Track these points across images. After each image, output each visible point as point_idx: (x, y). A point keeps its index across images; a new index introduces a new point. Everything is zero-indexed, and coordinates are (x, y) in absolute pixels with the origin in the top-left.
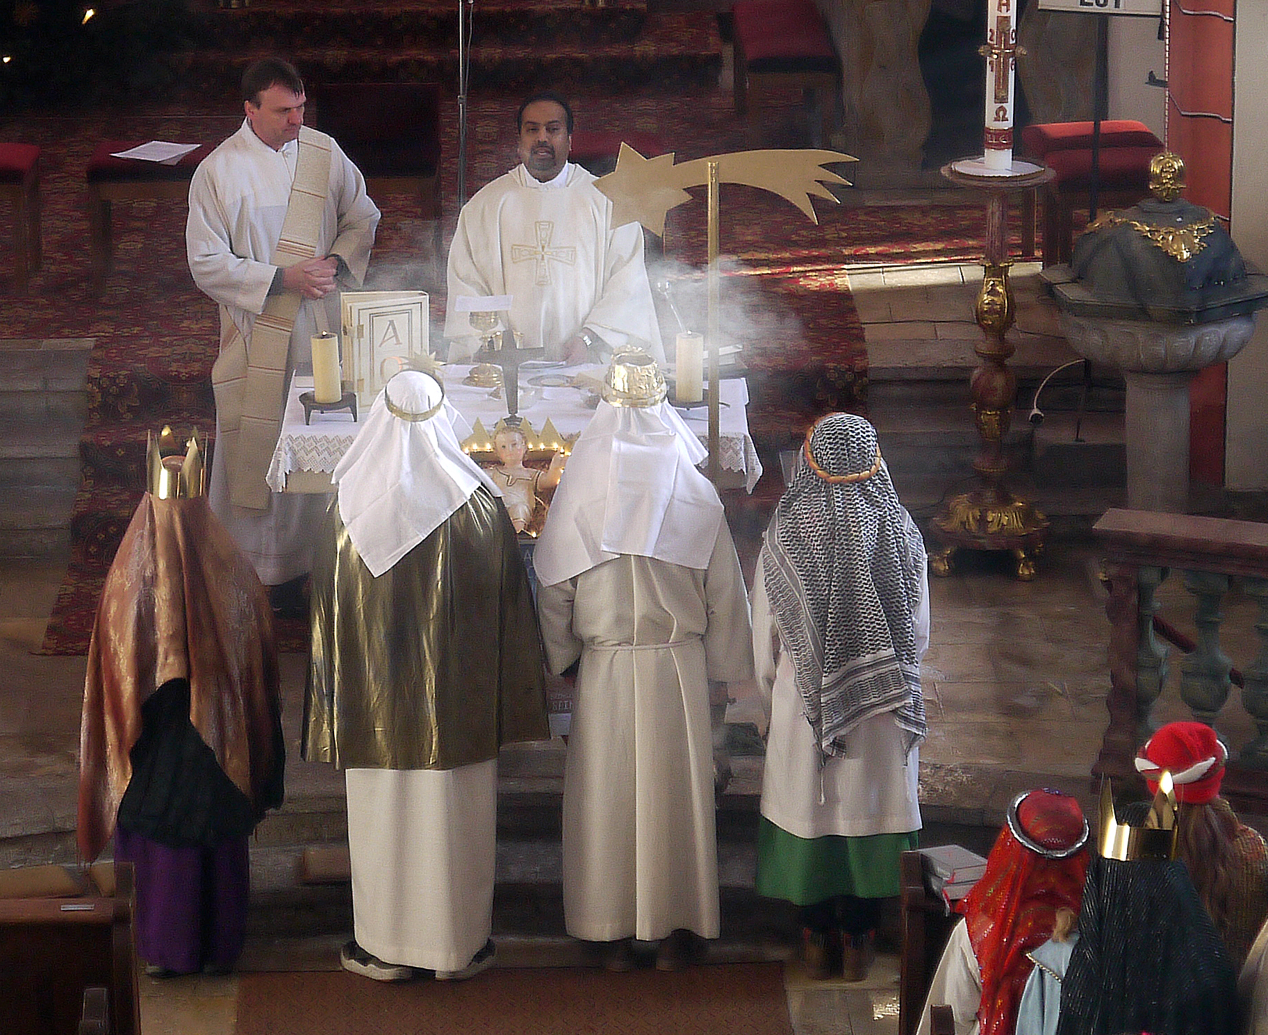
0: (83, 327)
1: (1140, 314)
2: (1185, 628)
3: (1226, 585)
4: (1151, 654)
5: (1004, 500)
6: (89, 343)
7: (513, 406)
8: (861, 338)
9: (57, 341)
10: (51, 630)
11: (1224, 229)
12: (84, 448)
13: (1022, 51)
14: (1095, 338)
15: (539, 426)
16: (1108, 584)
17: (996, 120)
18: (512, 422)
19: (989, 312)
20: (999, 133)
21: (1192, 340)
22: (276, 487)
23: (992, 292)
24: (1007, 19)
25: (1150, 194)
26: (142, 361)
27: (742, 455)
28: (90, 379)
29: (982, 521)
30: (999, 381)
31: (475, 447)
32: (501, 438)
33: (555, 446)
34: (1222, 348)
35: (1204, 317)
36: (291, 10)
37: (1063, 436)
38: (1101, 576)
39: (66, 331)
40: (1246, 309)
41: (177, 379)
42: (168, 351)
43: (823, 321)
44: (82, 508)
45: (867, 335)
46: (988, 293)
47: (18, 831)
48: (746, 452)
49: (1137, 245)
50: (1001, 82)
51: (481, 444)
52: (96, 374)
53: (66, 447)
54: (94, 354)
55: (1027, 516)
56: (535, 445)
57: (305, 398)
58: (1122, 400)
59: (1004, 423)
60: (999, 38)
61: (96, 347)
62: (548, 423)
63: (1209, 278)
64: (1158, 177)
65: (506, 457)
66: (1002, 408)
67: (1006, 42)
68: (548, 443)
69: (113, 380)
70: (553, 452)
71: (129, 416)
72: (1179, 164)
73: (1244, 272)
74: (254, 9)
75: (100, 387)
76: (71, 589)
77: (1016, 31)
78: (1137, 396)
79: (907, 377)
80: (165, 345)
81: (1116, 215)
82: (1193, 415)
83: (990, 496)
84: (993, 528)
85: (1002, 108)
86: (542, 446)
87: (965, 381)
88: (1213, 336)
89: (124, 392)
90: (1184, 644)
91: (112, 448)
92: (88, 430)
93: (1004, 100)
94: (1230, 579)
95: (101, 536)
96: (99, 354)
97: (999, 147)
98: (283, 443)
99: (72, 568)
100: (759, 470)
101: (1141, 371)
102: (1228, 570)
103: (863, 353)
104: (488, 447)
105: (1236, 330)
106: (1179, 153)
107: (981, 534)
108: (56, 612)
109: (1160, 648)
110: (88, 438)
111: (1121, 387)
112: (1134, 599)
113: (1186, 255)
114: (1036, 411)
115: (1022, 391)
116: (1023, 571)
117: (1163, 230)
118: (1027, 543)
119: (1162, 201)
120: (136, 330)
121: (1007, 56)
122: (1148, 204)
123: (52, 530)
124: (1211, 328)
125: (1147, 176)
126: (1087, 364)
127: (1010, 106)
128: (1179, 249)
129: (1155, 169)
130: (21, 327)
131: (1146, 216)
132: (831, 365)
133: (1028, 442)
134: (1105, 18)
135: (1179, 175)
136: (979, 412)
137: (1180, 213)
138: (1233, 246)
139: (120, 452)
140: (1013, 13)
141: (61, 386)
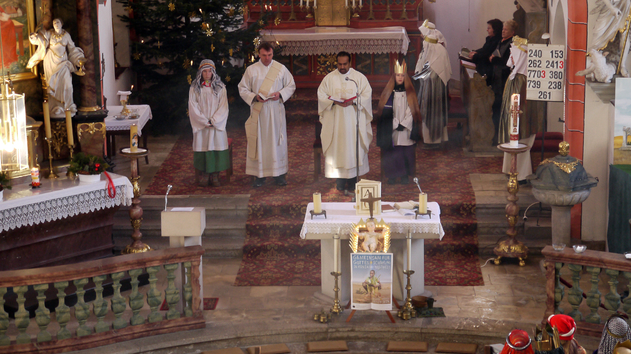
0: (247, 192)
1: (556, 188)
2: (569, 281)
3: (581, 269)
4: (559, 289)
5: (516, 243)
6: (249, 195)
7: (372, 215)
8: (474, 195)
9: (239, 195)
10: (237, 279)
11: (581, 164)
12: (247, 226)
13: (521, 112)
14: (543, 196)
15: (379, 220)
16: (546, 268)
17: (514, 132)
18: (372, 219)
19: (512, 188)
20: (515, 136)
21: (571, 196)
22: (302, 237)
23: (512, 182)
24: (517, 102)
25: (559, 154)
26: (264, 201)
27: (438, 229)
28: (249, 206)
29: (509, 249)
30: (514, 208)
31: (361, 226)
32: (368, 224)
33: (384, 226)
34: (580, 198)
35: (575, 189)
36: (308, 99)
37: (533, 224)
38: (544, 265)
39: (242, 192)
40: (588, 187)
41: (274, 206)
42: (272, 198)
43: (463, 190)
44: (247, 243)
45: (476, 195)
46: (511, 182)
47: (227, 338)
48: (440, 228)
49: (555, 169)
50: (515, 120)
51: (362, 225)
52: (251, 204)
53: (242, 225)
54: (250, 199)
55: (522, 248)
56: (378, 226)
57: (312, 212)
58: (550, 214)
59: (515, 220)
60: (515, 108)
61: (251, 197)
62: (382, 220)
63: (577, 179)
64: (562, 149)
65: (369, 229)
66: (515, 216)
67: (517, 109)
68: (382, 225)
69: (256, 206)
70: (383, 228)
71: (260, 217)
72: (567, 145)
73: (587, 177)
74: (298, 99)
75: (252, 209)
76: (243, 267)
77: (520, 106)
78: (555, 213)
79: (487, 206)
80: (271, 196)
81: (549, 160)
82: (572, 219)
83: (511, 242)
84: (512, 251)
85: (515, 129)
86: (380, 226)
87: (504, 208)
88: (577, 196)
89: (259, 210)
90: (569, 286)
91: (255, 227)
92: (248, 221)
93: (516, 126)
94: (583, 266)
95: (252, 252)
96: (252, 199)
97: (515, 140)
98: (305, 225)
99: (243, 261)
100: (443, 234)
101: (556, 205)
102: (583, 264)
103: (474, 200)
104: (364, 226)
105: (584, 193)
106: (567, 142)
107: (509, 253)
108: (239, 273)
109: (562, 286)
110: (248, 223)
111: (551, 211)
112: (554, 272)
113: (570, 171)
114: (525, 217)
115: (521, 212)
116: (521, 264)
117: (563, 164)
118: (522, 255)
119: (563, 156)
120: (263, 192)
121: (517, 113)
122: (558, 156)
123: (237, 250)
124: (577, 193)
125: (558, 148)
126: (540, 203)
127: (518, 128)
128: (568, 170)
129: (560, 146)
130: (229, 191)
131: (558, 160)
132: (465, 203)
133: (523, 226)
134: (546, 102)
135: (568, 148)
136: (508, 217)
137: (568, 159)
138: (584, 169)
139: (258, 227)
140: (519, 101)
141: (241, 208)
